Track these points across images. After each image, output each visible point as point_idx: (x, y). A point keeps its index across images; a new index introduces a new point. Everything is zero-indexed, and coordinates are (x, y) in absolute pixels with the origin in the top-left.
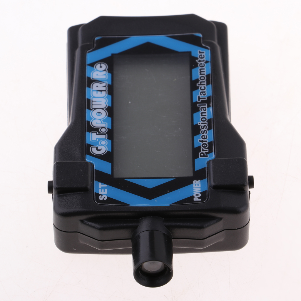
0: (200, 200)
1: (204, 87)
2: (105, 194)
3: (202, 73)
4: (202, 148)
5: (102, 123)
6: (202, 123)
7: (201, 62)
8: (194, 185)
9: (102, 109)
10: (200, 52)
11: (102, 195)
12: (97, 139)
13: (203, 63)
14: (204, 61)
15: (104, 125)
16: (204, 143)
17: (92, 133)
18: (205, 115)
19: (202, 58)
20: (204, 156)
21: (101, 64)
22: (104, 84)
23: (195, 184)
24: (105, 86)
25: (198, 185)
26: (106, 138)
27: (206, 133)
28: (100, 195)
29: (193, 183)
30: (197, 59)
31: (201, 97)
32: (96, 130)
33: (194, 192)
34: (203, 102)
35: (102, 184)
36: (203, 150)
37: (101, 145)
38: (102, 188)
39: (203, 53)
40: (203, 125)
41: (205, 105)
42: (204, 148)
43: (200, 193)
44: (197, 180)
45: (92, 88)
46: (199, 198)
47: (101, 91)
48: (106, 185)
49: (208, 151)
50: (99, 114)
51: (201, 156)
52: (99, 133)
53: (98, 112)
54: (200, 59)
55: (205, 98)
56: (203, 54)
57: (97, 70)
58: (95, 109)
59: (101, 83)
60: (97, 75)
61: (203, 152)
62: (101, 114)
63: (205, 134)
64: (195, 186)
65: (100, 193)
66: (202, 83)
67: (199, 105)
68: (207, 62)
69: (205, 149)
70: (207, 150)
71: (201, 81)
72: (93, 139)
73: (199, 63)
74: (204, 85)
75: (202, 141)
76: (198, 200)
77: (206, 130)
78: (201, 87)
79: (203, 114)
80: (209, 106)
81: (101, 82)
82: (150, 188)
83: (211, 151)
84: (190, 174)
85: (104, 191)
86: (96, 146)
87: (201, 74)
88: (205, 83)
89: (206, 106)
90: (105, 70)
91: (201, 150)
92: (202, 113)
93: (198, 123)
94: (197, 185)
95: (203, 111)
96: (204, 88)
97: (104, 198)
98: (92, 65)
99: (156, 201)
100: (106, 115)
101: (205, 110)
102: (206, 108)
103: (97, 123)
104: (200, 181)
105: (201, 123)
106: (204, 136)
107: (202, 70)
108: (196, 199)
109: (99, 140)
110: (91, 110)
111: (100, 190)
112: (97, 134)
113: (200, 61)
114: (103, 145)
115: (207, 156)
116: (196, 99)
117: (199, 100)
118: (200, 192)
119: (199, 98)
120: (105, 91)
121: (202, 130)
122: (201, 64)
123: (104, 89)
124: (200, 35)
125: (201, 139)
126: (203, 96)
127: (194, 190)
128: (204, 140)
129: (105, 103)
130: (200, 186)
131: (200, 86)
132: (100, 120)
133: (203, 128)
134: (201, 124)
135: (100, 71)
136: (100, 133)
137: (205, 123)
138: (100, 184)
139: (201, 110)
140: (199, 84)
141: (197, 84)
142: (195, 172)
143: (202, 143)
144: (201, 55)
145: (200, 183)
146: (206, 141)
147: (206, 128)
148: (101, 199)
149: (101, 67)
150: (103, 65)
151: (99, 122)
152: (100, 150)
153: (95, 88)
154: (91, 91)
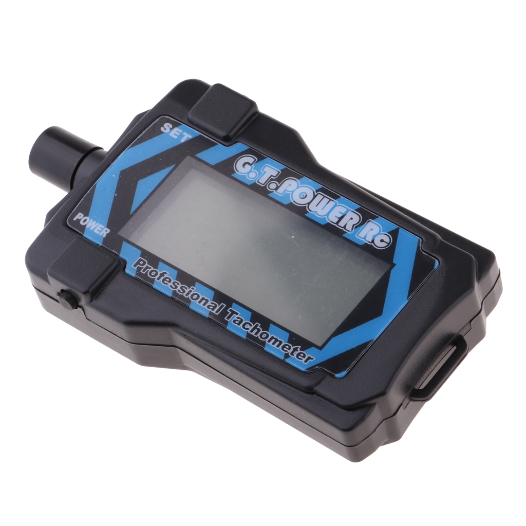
0: (75, 219)
1: (248, 329)
2: (170, 132)
3: (273, 340)
4: (152, 269)
5: (286, 190)
6: (190, 291)
7: (292, 350)
8: (103, 227)
9: (309, 204)
10: (309, 358)
11: (171, 129)
12: (265, 172)
13: (290, 351)
14: (292, 354)
15: (281, 190)
16: (158, 275)
17: (279, 172)
18: (200, 302)
19: (298, 355)
20: (138, 263)
21: (389, 244)
22: (349, 227)
23: (103, 229)
24: (345, 227)
25: (98, 230)
26: (258, 182)
27: (171, 286)
28: (173, 128)
29: (107, 227)
30: (301, 349)
31: (235, 316)
32: (281, 178)
33: (92, 220)
34: (224, 313)
35: (188, 138)
36: (147, 267)
37: (251, 171)
38: (181, 136)
39: (306, 361)
40: (187, 291)
41: (217, 312)
42: (150, 270)
43: (85, 225)
44: (107, 234)
45: (352, 211)
46: (79, 220)
47: (340, 219)
48: (183, 140)
49: (141, 271)
50: (303, 195)
51: (140, 260)
52: (272, 180)
53: (306, 196)
54: (299, 351)
55: (228, 318)
56: (304, 359)
57: (379, 234)
58: (315, 196)
59: (354, 225)
60: (372, 229)
61: (145, 266)
62: (301, 198)
63: (171, 284)
64: (101, 228)
65: (176, 129)
66: (256, 330)
67: (223, 306)
68: (287, 356)
69: (148, 271)
70: (144, 271)
71: (261, 332)
72: (267, 167)
73: (292, 348)
74: (252, 331)
75: (162, 275)
76: (77, 217)
77: (177, 290)
78: (251, 325)
79: (204, 301)
80: (211, 313)
81: (356, 227)
82: (139, 182)
83: (139, 273)
84: (122, 233)
85: (175, 134)
86: (253, 165)
87: (272, 338)
88: (253, 334)
89: (214, 312)
90: (373, 241)
91: (150, 266)
92: (207, 301)
93: (195, 288)
94: (100, 229)
95: (209, 303)
96: (246, 327)
97: (165, 129)
98: (394, 234)
99: (114, 176)
100: (294, 201)
101: (208, 307)
102: (211, 310)
103: (290, 185)
104: (104, 236)
105: (193, 290)
106: (170, 281)
107: (278, 343)
108: (80, 216)
109: (260, 173)
110: (317, 191)
111: (181, 131)
112: (272, 176)
113: (295, 350)
114: (248, 173)
115: (135, 266)
116: (235, 308)
117: (231, 310)
118: (87, 227)
119: (233, 312)
120: (337, 223)
121: (180, 286)
122: (289, 348)
123: (342, 224)
125: (166, 276)
126: (233, 318)
127: (95, 222)
128: (162, 278)
129: (316, 212)
130: (96, 231)
131: (253, 326)
132: (293, 192)
133: (181, 288)
134: (190, 289)
135: (375, 236)
136: (271, 180)
137: (188, 294)
138: (190, 137)
139: (212, 303)
140: (258, 327)
141: (260, 325)
142: (123, 239)
143: (159, 273)
144: (304, 356)
145: (101, 234)
146: (158, 279)
147: (179, 291)
148: (166, 125)
149: (382, 241)
150: (384, 244)
151: (290, 189)
152: (244, 165)
153: (350, 214)
154: (349, 209)
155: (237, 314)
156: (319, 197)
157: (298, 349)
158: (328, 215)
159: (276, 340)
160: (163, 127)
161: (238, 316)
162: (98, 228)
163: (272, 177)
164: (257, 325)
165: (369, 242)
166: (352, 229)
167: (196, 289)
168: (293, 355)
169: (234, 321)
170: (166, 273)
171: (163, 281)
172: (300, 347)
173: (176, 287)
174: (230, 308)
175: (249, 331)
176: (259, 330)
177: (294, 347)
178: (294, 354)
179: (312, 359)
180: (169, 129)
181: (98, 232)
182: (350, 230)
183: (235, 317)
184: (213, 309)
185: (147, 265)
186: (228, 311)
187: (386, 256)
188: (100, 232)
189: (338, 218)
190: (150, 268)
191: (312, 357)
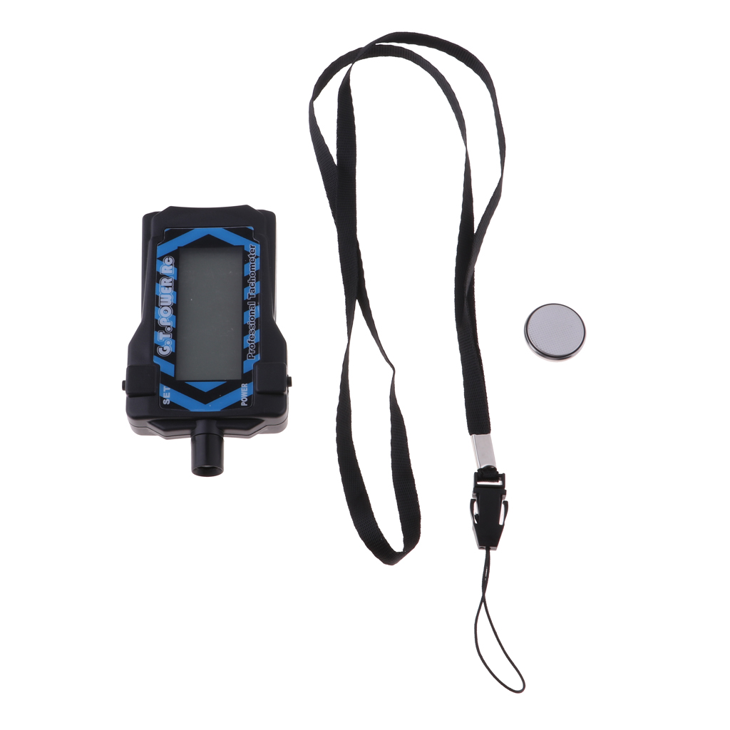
0: (247, 405)
1: (254, 284)
2: (168, 398)
3: (252, 269)
4: (250, 349)
5: (168, 322)
6: (251, 323)
9: (169, 306)
10: (252, 247)
12: (163, 338)
13: (253, 258)
15: (169, 324)
17: (159, 332)
18: (254, 314)
19: (253, 253)
20: (251, 358)
21: (168, 257)
22: (171, 280)
23: (243, 388)
24: (171, 282)
26: (171, 338)
28: (164, 399)
29: (241, 387)
30: (249, 253)
32: (162, 329)
33: (242, 397)
34: (252, 300)
36: (251, 352)
37: (167, 345)
38: (167, 391)
39: (254, 247)
40: (251, 325)
41: (254, 303)
43: (246, 397)
44: (245, 384)
45: (161, 284)
46: (246, 403)
47: (168, 287)
48: (169, 389)
50: (166, 312)
51: (249, 358)
53: (165, 310)
54: (251, 254)
55: (254, 296)
57: (166, 265)
58: (163, 306)
59: (168, 279)
60: (165, 269)
62: (168, 312)
63: (253, 334)
65: (164, 397)
66: (252, 280)
67: (249, 303)
68: (257, 257)
69: (252, 350)
70: (254, 352)
72: (160, 339)
73: (251, 258)
75: (250, 342)
79: (252, 313)
80: (257, 305)
81: (168, 277)
82: (206, 391)
83: (257, 353)
84: (239, 377)
85: (168, 395)
86: (163, 346)
88: (255, 280)
90: (172, 265)
91: (249, 351)
95: (252, 310)
98: (161, 259)
99: (210, 406)
100: (171, 314)
101: (254, 309)
103: (163, 322)
104: (247, 384)
106: (252, 336)
108: (243, 404)
109: (165, 340)
110: (159, 307)
111: (164, 393)
112: (163, 334)
113: (251, 256)
114: (169, 345)
115: (253, 358)
116: (246, 297)
119: (249, 296)
120: (172, 287)
121: (251, 330)
123: (170, 284)
124: (253, 229)
125: (250, 340)
126: (252, 294)
127: (242, 394)
129: (171, 300)
130: (247, 390)
131: (251, 283)
132: (166, 318)
133: (251, 328)
134: (249, 324)
135: (168, 266)
136: (166, 333)
137: (253, 323)
138: (165, 387)
140: (250, 280)
141: (248, 280)
142: (243, 375)
143: (250, 344)
144: (252, 250)
145: (247, 387)
146: (253, 342)
147: (254, 328)
148: (165, 403)
149: (169, 261)
150: (170, 259)
151: (165, 320)
152: (165, 351)
153: (163, 284)
154: (160, 287)
156: (162, 304)
158: (169, 294)
159: (252, 267)
160: (167, 403)
161: (250, 293)
162: (244, 391)
167: (248, 321)
168: (254, 255)
169: (254, 292)
170: (248, 341)
171: (252, 339)
172: (248, 255)
173: (253, 331)
174: (248, 299)
175: (254, 282)
176: (252, 278)
180: (166, 400)
182: (172, 278)
184: (254, 306)
186: (250, 299)
187: (176, 255)
188: (245, 388)
191: (250, 246)
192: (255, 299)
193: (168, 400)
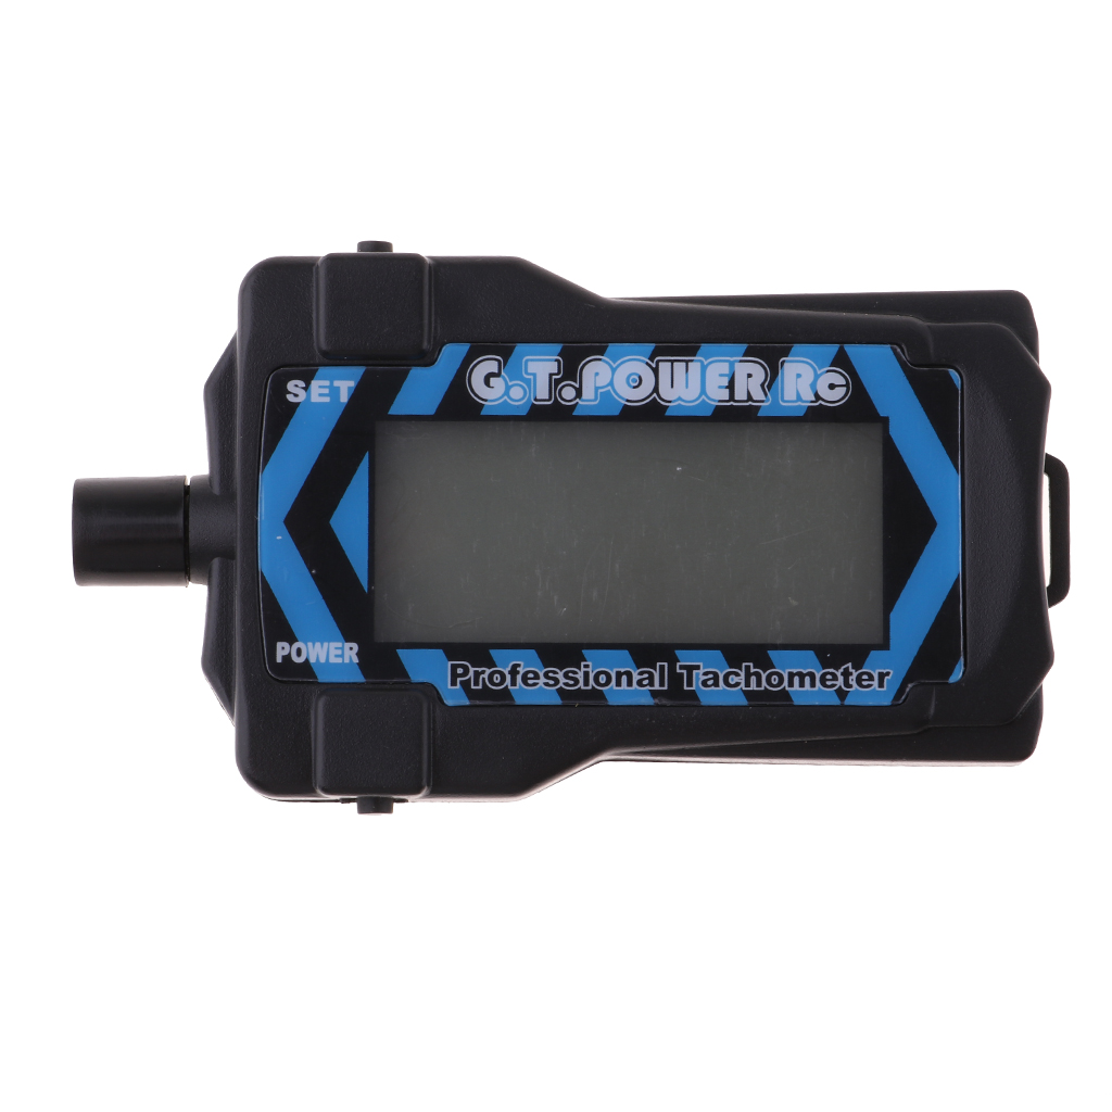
0: (279, 660)
1: (737, 684)
2: (309, 397)
3: (796, 679)
4: (488, 671)
5: (597, 389)
6: (586, 675)
7: (841, 678)
8: (339, 645)
9: (656, 389)
10: (882, 676)
11: (306, 389)
12: (534, 375)
13: (840, 682)
14: (847, 684)
15: (588, 393)
16: (508, 677)
17: (557, 361)
18: (619, 684)
19: (859, 680)
20: (454, 676)
21: (847, 386)
22: (758, 394)
23: (342, 649)
24: (750, 398)
25: (337, 656)
27: (546, 684)
28: (308, 384)
29: (347, 640)
30: (856, 667)
31: (698, 674)
32: (570, 370)
33: (310, 644)
34: (675, 679)
35: (349, 388)
36: (477, 674)
37: (508, 388)
38: (334, 392)
39: (881, 685)
40: (580, 676)
41: (662, 684)
42: (486, 676)
43: (307, 660)
44: (357, 654)
45: (741, 361)
46: (287, 657)
47: (731, 386)
48: (344, 398)
49: (473, 687)
51: (454, 668)
52: (558, 382)
53: (640, 378)
54: (855, 673)
55: (690, 684)
56: (875, 683)
57: (817, 377)
58: (656, 371)
59: (762, 385)
60: (799, 376)
61: (471, 674)
62: (634, 387)
63: (543, 680)
64: (337, 648)
65: (315, 384)
66: (753, 679)
67: (662, 667)
68: (841, 694)
69: (484, 679)
70: (476, 683)
71: (764, 675)
72: (531, 363)
73: (839, 674)
74: (748, 685)
75: (514, 672)
76: (280, 654)
77: (561, 685)
78: (737, 675)
79: (624, 678)
80: (654, 694)
81: (769, 387)
82: (332, 523)
83: (473, 694)
86: (503, 373)
87: (791, 675)
88: (753, 687)
89: (657, 687)
90: (818, 397)
91: (480, 670)
92: (629, 675)
93: (590, 663)
94: (339, 652)
95: (636, 677)
96: (731, 682)
97: (296, 395)
98: (841, 361)
99: (279, 537)
100: (628, 401)
101: (640, 683)
102: (648, 688)
103: (597, 374)
104: (356, 660)
105: (590, 670)
106: (536, 677)
107: (807, 679)
108: (282, 649)
109: (528, 382)
110: (651, 359)
111: (327, 383)
112: (551, 375)
113: (846, 674)
114: (507, 393)
115: (454, 683)
116: (685, 658)
117: (682, 667)
118: (312, 661)
119: (690, 669)
120: (732, 398)
121: (561, 673)
122: (835, 678)
123: (740, 394)
124: (955, 678)
125: (521, 670)
126: (698, 679)
127: (318, 644)
128: (519, 678)
129: (680, 399)
130: (333, 660)
131: (743, 674)
132: (611, 384)
133: (566, 676)
134: (583, 669)
135: (813, 386)
136: (555, 384)
137: (586, 683)
138: (352, 384)
139: (641, 674)
140: (752, 670)
141: (751, 664)
142: (391, 648)
143: (506, 672)
144: (871, 678)
145: (347, 661)
146: (514, 683)
147: (566, 684)
148: (291, 386)
149: (832, 387)
150: (840, 392)
151: (602, 381)
152: (487, 382)
153: (742, 370)
154: (732, 359)
155: (698, 667)
156: (664, 368)
157: (851, 670)
158: (703, 391)
159: (802, 676)
160: (290, 393)
161: (702, 671)
162: (333, 652)
163: (554, 377)
164: (748, 668)
165: (812, 402)
166: (766, 395)
167: (592, 664)
168: (851, 686)
169: (704, 683)
170: (519, 665)
171: (525, 681)
172: (850, 665)
173: (557, 681)
174: (678, 664)
175: (743, 685)
176: (759, 676)
177: (841, 670)
178: (851, 682)
179: (888, 674)
180: (303, 391)
181: (339, 660)
182: (764, 398)
183: (699, 676)
184: (651, 683)
185: (472, 670)
186: (678, 671)
188: (342, 656)
189: (727, 387)
190: (483, 672)
191: (885, 671)
192: (676, 689)
193: (302, 396)
